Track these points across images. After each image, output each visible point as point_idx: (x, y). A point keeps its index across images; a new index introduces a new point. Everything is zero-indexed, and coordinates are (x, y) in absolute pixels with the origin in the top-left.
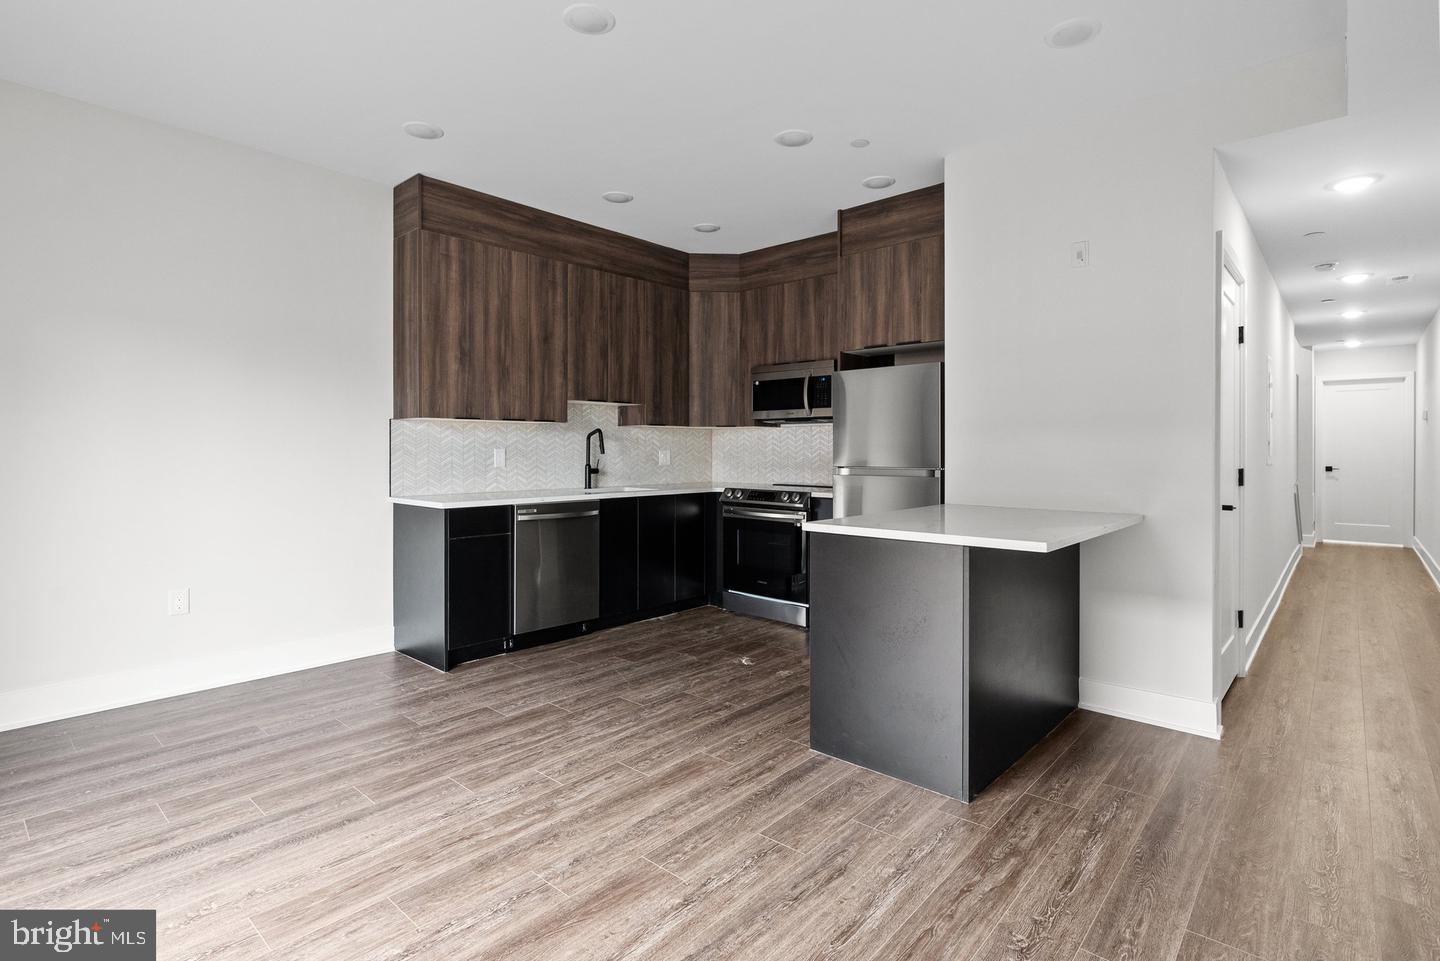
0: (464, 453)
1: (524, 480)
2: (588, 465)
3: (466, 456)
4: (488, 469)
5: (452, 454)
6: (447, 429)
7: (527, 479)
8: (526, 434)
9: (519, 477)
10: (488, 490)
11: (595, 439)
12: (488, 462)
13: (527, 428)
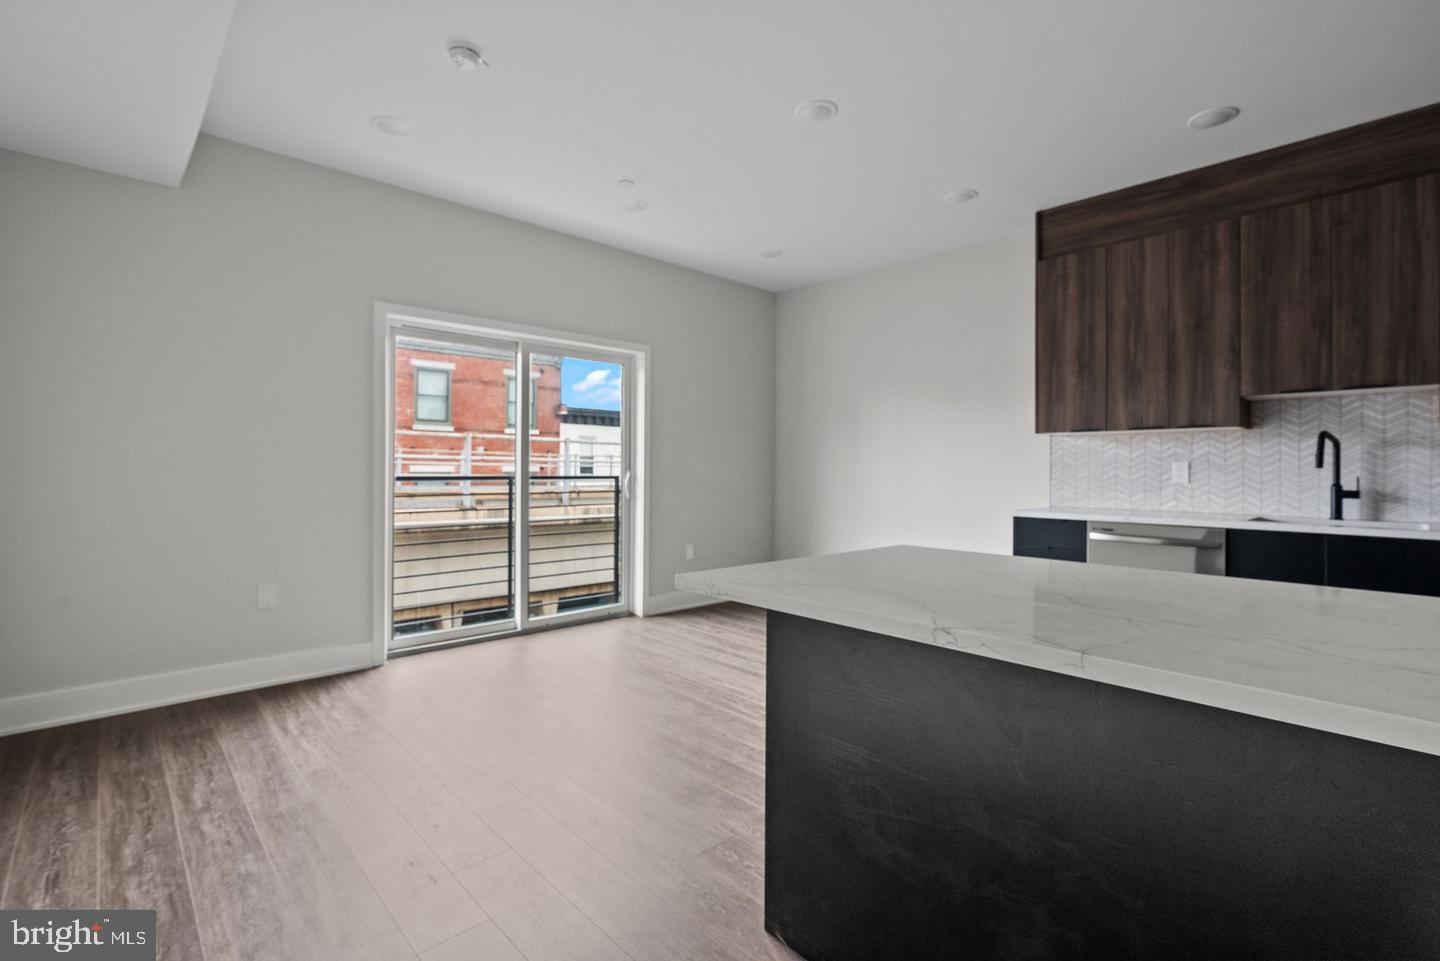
0: (1131, 467)
1: (1221, 501)
2: (1337, 486)
3: (1133, 470)
4: (1164, 485)
5: (1116, 468)
6: (1112, 442)
7: (1226, 499)
8: (1226, 444)
9: (1212, 497)
10: (1163, 508)
11: (1329, 445)
12: (1165, 477)
13: (1225, 436)
